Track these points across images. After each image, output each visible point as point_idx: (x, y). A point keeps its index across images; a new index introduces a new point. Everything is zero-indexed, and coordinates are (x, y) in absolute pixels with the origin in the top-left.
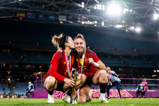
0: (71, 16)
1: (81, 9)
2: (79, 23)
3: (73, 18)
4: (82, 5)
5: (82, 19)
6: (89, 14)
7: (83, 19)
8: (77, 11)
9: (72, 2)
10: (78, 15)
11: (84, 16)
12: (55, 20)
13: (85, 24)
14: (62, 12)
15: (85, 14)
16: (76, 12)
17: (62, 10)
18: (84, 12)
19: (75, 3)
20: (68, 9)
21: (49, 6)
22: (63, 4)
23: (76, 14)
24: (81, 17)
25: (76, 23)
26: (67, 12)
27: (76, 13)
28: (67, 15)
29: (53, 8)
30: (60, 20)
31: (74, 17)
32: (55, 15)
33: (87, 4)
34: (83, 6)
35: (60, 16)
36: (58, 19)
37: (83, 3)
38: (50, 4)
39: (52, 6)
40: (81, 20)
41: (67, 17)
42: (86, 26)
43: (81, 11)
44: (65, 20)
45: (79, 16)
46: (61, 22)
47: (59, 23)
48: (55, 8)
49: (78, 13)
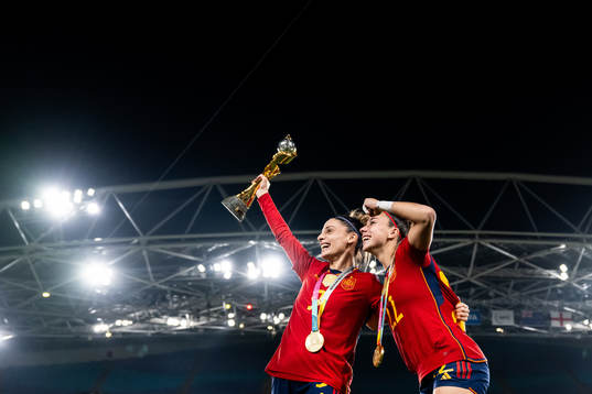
0: (530, 308)
1: (559, 286)
2: (557, 329)
3: (534, 314)
4: (560, 272)
5: (565, 316)
6: (585, 299)
7: (569, 316)
8: (545, 291)
9: (530, 268)
10: (550, 303)
11: (570, 307)
12: (479, 324)
13: (574, 332)
14: (498, 301)
15: (571, 300)
16: (542, 295)
17: (498, 293)
18: (568, 293)
19: (539, 270)
20: (516, 288)
21: (459, 285)
22: (501, 275)
23: (545, 303)
24: (561, 310)
25: (547, 329)
26: (514, 297)
27: (543, 298)
28: (517, 308)
29: (473, 290)
30: (494, 323)
31: (540, 311)
32: (477, 310)
33: (576, 268)
34: (564, 276)
35: (494, 312)
36: (491, 322)
37: (563, 268)
38: (460, 279)
39: (468, 285)
40: (562, 320)
41: (515, 312)
42: (579, 337)
43: (560, 292)
44: (511, 323)
45: (554, 308)
46: (499, 330)
47: (492, 334)
48: (479, 290)
49: (551, 299)
